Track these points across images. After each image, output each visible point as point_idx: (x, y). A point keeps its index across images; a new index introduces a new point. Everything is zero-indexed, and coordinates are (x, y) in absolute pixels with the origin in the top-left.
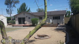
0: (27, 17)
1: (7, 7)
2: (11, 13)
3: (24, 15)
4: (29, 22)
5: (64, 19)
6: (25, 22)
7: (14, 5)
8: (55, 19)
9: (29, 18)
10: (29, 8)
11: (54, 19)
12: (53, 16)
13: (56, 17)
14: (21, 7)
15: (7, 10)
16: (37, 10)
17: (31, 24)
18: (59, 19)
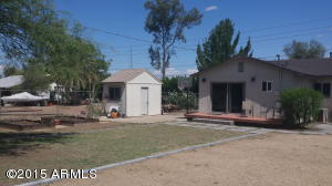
0: (253, 80)
1: (154, 41)
2: (166, 65)
3: (241, 71)
6: (246, 105)
7: (180, 31)
9: (266, 86)
10: (249, 43)
14: (213, 38)
15: (151, 50)
16: (286, 50)
17: (277, 116)
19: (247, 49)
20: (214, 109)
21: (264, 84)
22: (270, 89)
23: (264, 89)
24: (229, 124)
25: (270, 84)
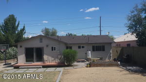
4: (53, 57)
5: (111, 51)
8: (97, 50)
11: (93, 50)
12: (93, 45)
13: (99, 46)
18: (104, 50)
19: (23, 29)
20: (27, 61)
21: (52, 48)
22: (55, 50)
23: (52, 50)
24: (40, 68)
25: (55, 48)
